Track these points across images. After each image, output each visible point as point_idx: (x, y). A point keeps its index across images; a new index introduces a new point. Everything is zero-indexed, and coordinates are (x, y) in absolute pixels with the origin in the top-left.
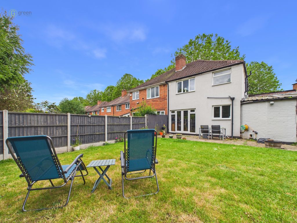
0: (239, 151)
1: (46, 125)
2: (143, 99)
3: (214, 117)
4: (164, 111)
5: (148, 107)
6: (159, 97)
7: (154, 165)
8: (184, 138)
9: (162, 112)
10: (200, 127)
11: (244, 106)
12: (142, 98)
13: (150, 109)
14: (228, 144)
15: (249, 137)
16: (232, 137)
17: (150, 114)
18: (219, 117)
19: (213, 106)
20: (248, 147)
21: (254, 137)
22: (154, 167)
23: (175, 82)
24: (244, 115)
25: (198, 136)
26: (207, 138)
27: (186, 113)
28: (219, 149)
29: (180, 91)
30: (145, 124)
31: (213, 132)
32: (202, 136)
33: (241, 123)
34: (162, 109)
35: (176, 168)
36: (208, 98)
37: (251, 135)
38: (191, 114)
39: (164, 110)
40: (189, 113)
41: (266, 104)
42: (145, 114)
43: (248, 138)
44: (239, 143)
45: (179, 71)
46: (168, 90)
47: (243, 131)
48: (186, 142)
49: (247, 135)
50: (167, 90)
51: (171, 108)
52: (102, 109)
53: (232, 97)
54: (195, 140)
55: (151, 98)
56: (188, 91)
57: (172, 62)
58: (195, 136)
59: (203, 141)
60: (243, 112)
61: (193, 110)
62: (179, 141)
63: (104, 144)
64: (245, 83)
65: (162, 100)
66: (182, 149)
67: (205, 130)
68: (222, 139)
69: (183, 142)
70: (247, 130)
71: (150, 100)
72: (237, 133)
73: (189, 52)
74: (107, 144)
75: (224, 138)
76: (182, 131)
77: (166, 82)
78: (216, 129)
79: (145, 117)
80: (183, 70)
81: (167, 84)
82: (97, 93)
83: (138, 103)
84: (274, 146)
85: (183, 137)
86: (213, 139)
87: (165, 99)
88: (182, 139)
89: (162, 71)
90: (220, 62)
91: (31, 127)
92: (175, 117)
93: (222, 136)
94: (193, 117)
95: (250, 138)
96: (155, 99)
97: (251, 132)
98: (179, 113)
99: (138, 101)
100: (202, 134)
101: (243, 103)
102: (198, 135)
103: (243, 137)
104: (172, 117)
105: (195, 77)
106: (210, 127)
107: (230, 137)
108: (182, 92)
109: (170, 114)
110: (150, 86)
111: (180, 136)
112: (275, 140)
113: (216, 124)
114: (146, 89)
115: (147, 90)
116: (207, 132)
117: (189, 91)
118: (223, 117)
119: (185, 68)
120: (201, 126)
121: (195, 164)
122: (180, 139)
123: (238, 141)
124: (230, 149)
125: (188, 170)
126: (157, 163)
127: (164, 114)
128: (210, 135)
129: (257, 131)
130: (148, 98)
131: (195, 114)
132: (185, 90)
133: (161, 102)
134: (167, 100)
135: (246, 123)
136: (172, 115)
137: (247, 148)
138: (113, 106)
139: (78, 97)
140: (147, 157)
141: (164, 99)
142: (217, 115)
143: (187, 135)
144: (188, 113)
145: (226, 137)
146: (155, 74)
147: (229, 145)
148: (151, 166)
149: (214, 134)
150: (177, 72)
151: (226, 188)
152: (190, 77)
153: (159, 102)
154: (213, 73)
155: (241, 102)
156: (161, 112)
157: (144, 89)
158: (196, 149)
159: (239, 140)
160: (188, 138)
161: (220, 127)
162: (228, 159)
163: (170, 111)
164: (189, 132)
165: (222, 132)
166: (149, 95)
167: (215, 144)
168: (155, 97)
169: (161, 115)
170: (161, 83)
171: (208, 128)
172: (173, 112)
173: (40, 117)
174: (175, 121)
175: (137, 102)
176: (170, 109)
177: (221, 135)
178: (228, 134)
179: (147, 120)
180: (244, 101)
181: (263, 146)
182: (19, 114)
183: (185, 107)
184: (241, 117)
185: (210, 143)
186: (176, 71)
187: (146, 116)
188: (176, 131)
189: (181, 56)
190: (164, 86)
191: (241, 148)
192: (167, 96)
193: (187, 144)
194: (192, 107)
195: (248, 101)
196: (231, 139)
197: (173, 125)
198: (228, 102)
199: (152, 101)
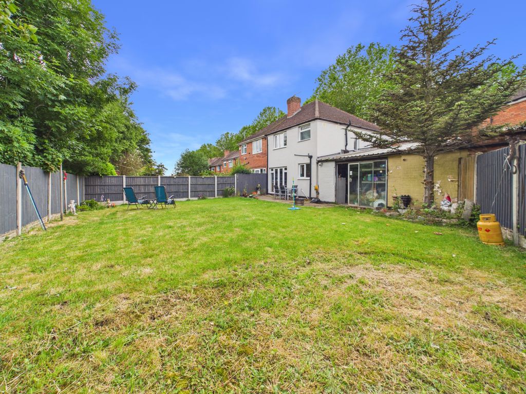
1: (145, 184)
2: (249, 154)
3: (301, 176)
6: (261, 152)
9: (264, 170)
17: (240, 173)
18: (304, 176)
19: (299, 164)
23: (273, 136)
27: (281, 171)
30: (234, 183)
33: (317, 183)
34: (264, 167)
36: (295, 155)
38: (284, 173)
46: (267, 145)
52: (224, 163)
53: (309, 155)
55: (255, 153)
61: (286, 169)
63: (187, 200)
65: (263, 156)
74: (189, 200)
77: (265, 135)
79: (235, 177)
82: (230, 137)
83: (245, 158)
91: (137, 185)
96: (259, 154)
99: (246, 156)
108: (278, 147)
109: (270, 172)
110: (254, 139)
114: (252, 142)
118: (306, 177)
127: (266, 173)
130: (253, 152)
131: (287, 173)
136: (272, 174)
138: (235, 159)
139: (206, 144)
141: (266, 154)
144: (283, 171)
152: (284, 131)
154: (299, 127)
155: (317, 161)
157: (250, 143)
166: (254, 149)
172: (272, 170)
173: (141, 179)
176: (269, 167)
178: (308, 194)
179: (237, 180)
182: (130, 177)
183: (281, 165)
184: (317, 177)
187: (235, 175)
190: (265, 140)
192: (267, 151)
194: (286, 165)
198: (307, 161)
199: (257, 156)
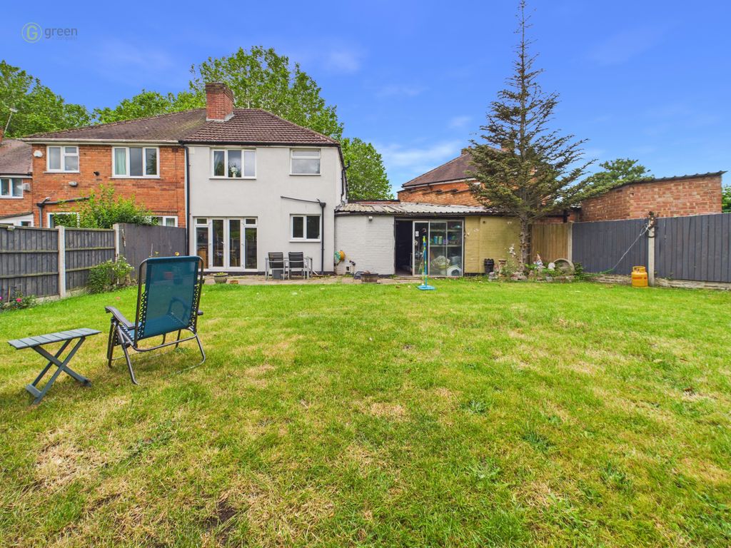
0: (328, 292)
2: (97, 174)
3: (294, 237)
4: (176, 218)
5: (124, 203)
6: (157, 176)
7: (196, 318)
8: (232, 282)
9: (167, 219)
10: (268, 257)
11: (339, 220)
12: (91, 171)
13: (130, 208)
14: (316, 283)
15: (346, 271)
16: (323, 274)
17: (130, 223)
18: (302, 237)
19: (291, 215)
20: (341, 285)
21: (351, 271)
22: (195, 323)
23: (208, 148)
24: (339, 235)
25: (262, 276)
26: (281, 278)
27: (235, 225)
28: (300, 293)
29: (219, 171)
30: (115, 250)
31: (292, 265)
32: (270, 275)
33: (335, 248)
34: (168, 212)
35: (228, 330)
36: (282, 197)
37: (348, 268)
38: (247, 229)
39: (176, 213)
40: (243, 226)
41: (364, 220)
42: (112, 223)
43: (344, 274)
44: (331, 281)
45: (216, 120)
46: (188, 165)
47: (338, 261)
48: (239, 288)
49: (342, 269)
50: (184, 162)
51: (195, 211)
53: (322, 201)
54: (257, 283)
55: (128, 176)
56: (240, 176)
57: (191, 85)
58: (257, 276)
59: (274, 283)
60: (338, 228)
61: (251, 221)
62: (222, 288)
64: (342, 179)
65: (167, 187)
66: (232, 301)
67: (276, 261)
68: (306, 278)
69: (232, 289)
70: (342, 259)
71: (126, 182)
72: (329, 267)
73: (240, 79)
75: (310, 276)
76: (227, 267)
77: (180, 142)
78: (297, 259)
79: (114, 232)
80: (226, 123)
81: (184, 147)
83: (73, 183)
84: (370, 281)
85: (230, 279)
86: (291, 278)
87: (179, 184)
88: (228, 283)
89: (157, 99)
90: (303, 130)
92: (207, 233)
93: (306, 272)
94: (252, 235)
95: (347, 273)
96: (144, 181)
97: (347, 264)
98: (218, 225)
99: (77, 178)
100: (271, 272)
101: (338, 214)
102: (263, 274)
103: (338, 272)
104: (198, 233)
105: (255, 149)
106: (286, 256)
107: (320, 273)
108: (226, 176)
109: (194, 226)
110: (124, 140)
111: (224, 278)
112: (371, 272)
113: (296, 249)
114: (111, 146)
115: (113, 149)
116: (281, 265)
117: (243, 177)
118: (308, 238)
119: (231, 117)
120: (269, 254)
121: (262, 318)
122: (224, 284)
123: (330, 280)
124: (316, 291)
125: (249, 327)
126: (202, 314)
127: (176, 225)
128: (286, 272)
129: (355, 262)
130: (117, 173)
131: (256, 229)
132: (232, 173)
133: (164, 192)
134: (183, 188)
135: (342, 248)
136: (198, 229)
137: (340, 288)
140: (172, 313)
141: (176, 184)
142: (298, 233)
143: (239, 275)
144: (241, 225)
145: (313, 273)
146: (131, 102)
147: (315, 286)
148: (190, 321)
149: (293, 270)
150: (211, 122)
151: (305, 333)
152: (246, 147)
153: (159, 192)
154: (291, 149)
155: (335, 212)
156: (165, 218)
157: (100, 146)
158: (260, 297)
159: (332, 277)
160: (242, 281)
161: (302, 255)
162: (311, 304)
163: (194, 217)
164: (242, 268)
165: (305, 264)
166: (120, 164)
167: (295, 286)
168: (145, 176)
169: (166, 227)
170: (165, 141)
171: (282, 258)
172: (202, 220)
174: (207, 242)
175: (72, 180)
176: (194, 214)
177: (305, 270)
178: (317, 267)
179: (122, 239)
180: (339, 211)
181: (359, 282)
183: (234, 213)
184: (335, 237)
185: (286, 286)
186: (207, 120)
187: (116, 227)
188: (211, 268)
189: (222, 88)
190: (173, 152)
191: (332, 288)
192: (183, 178)
193: (241, 291)
194: (251, 214)
195: (344, 211)
196: (320, 277)
197: (203, 252)
198: (315, 211)
199: (134, 185)
